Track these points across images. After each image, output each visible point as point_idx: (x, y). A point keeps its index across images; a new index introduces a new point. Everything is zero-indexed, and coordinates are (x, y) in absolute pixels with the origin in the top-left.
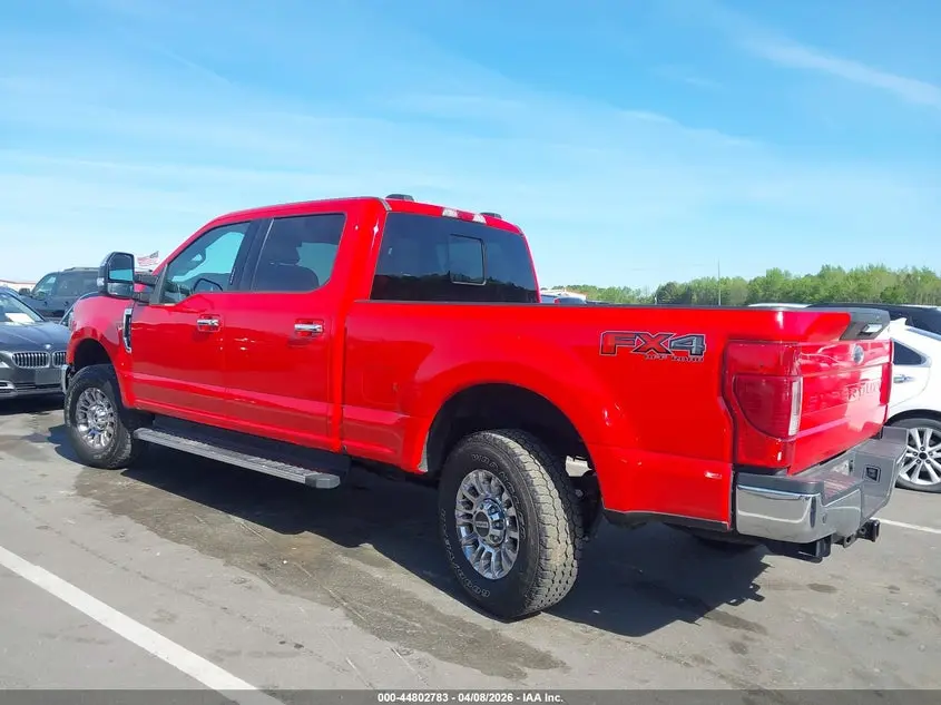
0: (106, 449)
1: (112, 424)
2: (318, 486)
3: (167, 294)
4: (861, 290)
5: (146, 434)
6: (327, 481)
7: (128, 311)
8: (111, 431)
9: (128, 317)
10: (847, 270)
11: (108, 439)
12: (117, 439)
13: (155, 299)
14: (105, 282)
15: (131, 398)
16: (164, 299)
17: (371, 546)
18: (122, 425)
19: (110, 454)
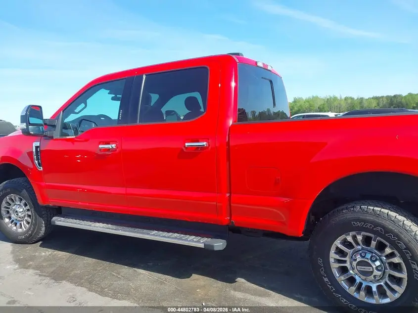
0: (27, 231)
1: (29, 216)
2: (216, 249)
3: (64, 131)
4: (311, 106)
5: (59, 221)
6: (219, 244)
7: (38, 144)
8: (29, 220)
9: (37, 147)
10: (304, 98)
11: (27, 226)
12: (34, 225)
13: (57, 134)
14: (27, 126)
15: (44, 198)
16: (63, 134)
17: (243, 280)
18: (38, 216)
19: (31, 235)
